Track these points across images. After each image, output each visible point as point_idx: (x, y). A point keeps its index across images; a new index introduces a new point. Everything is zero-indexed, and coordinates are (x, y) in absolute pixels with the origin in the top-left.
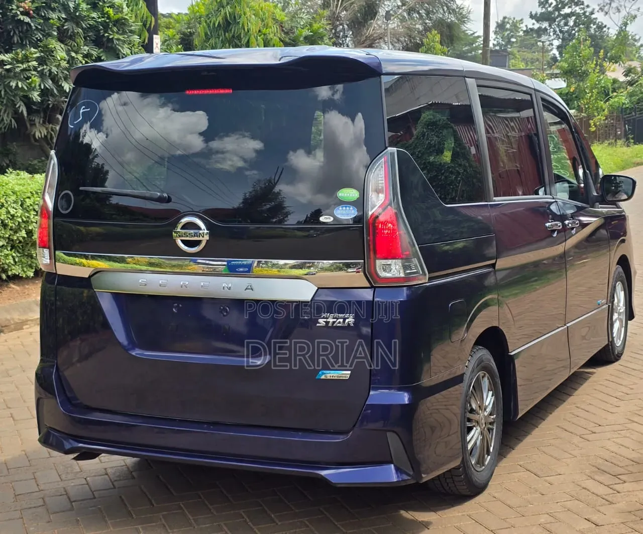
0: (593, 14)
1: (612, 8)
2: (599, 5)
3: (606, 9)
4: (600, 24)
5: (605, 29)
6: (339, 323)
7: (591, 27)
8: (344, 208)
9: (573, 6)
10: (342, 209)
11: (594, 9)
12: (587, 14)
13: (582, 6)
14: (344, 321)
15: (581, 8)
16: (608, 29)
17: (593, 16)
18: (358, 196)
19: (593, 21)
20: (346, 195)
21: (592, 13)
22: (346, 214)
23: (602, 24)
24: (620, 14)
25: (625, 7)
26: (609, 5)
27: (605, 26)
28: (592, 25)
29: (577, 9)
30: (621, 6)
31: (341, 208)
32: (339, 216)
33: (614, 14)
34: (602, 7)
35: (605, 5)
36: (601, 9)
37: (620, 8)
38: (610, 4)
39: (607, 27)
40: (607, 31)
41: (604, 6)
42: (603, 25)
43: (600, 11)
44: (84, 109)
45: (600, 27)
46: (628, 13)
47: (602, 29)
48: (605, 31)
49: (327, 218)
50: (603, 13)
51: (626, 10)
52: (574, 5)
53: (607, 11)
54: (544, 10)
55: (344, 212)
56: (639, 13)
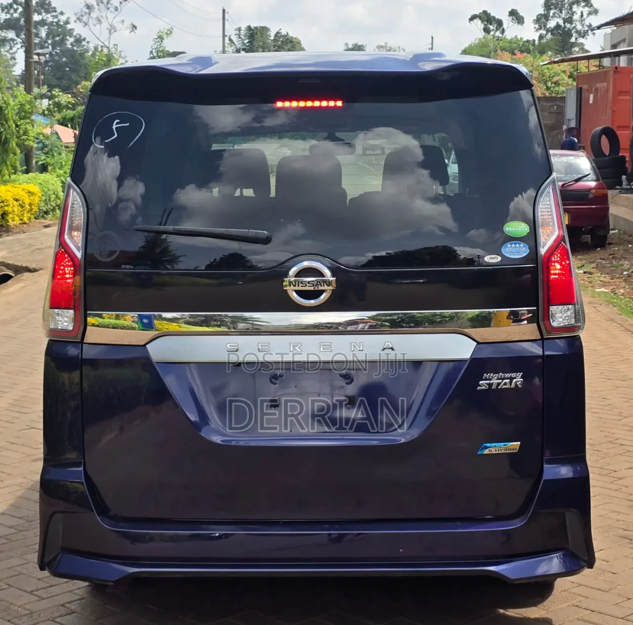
0: (69, 23)
1: (92, 18)
2: (75, 14)
3: (85, 19)
4: (78, 36)
5: (84, 43)
6: (505, 384)
7: (68, 40)
8: (513, 245)
9: (44, 14)
10: (511, 246)
11: (68, 18)
12: (62, 23)
13: (54, 14)
14: (511, 383)
15: (53, 16)
16: (88, 42)
17: (69, 27)
18: (529, 231)
19: (70, 33)
20: (514, 229)
21: (67, 22)
22: (516, 252)
23: (80, 36)
24: (102, 25)
25: (107, 18)
26: (87, 15)
27: (84, 39)
28: (68, 38)
29: (49, 18)
30: (102, 17)
31: (509, 246)
32: (508, 255)
33: (95, 25)
34: (80, 17)
35: (84, 14)
36: (78, 19)
37: (101, 19)
38: (89, 14)
39: (86, 40)
40: (87, 45)
41: (82, 16)
42: (82, 38)
43: (78, 21)
44: (117, 123)
45: (79, 41)
46: (111, 26)
47: (81, 43)
48: (84, 45)
49: (493, 258)
50: (82, 24)
51: (108, 22)
52: (45, 12)
53: (86, 21)
54: (8, 16)
55: (514, 250)
56: (123, 26)
